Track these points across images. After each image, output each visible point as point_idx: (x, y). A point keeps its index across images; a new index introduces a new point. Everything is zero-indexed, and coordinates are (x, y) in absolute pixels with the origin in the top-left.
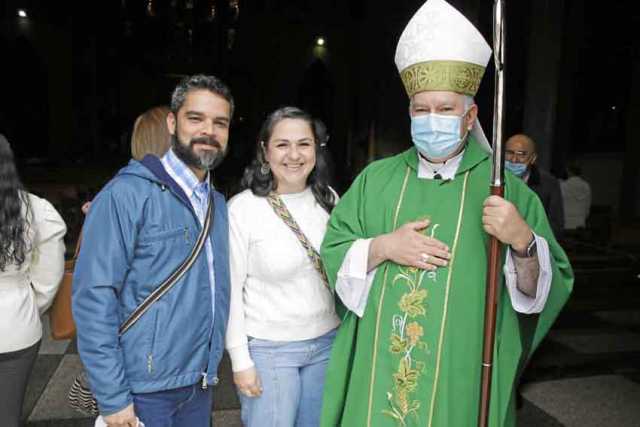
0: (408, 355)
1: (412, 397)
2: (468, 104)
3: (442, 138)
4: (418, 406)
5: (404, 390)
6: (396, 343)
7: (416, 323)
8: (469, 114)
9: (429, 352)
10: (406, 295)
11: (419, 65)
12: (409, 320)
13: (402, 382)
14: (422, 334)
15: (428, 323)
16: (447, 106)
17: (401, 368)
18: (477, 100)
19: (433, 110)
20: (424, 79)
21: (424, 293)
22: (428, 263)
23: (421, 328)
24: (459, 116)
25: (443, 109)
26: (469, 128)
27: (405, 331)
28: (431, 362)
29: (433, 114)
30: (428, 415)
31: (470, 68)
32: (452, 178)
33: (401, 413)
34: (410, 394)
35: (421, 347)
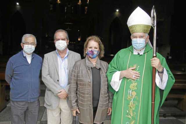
0: (132, 100)
1: (133, 111)
2: (147, 35)
3: (140, 45)
4: (135, 114)
5: (132, 109)
6: (129, 97)
7: (134, 92)
8: (147, 38)
9: (138, 99)
10: (131, 84)
11: (134, 25)
12: (132, 91)
13: (131, 107)
14: (136, 94)
15: (137, 91)
16: (142, 36)
17: (130, 104)
18: (149, 34)
19: (138, 37)
20: (136, 29)
21: (136, 84)
22: (134, 78)
23: (136, 93)
24: (145, 39)
25: (141, 37)
26: (147, 42)
27: (131, 94)
28: (138, 101)
29: (138, 39)
30: (138, 116)
31: (147, 26)
32: (142, 54)
33: (131, 116)
34: (133, 110)
35: (136, 98)
